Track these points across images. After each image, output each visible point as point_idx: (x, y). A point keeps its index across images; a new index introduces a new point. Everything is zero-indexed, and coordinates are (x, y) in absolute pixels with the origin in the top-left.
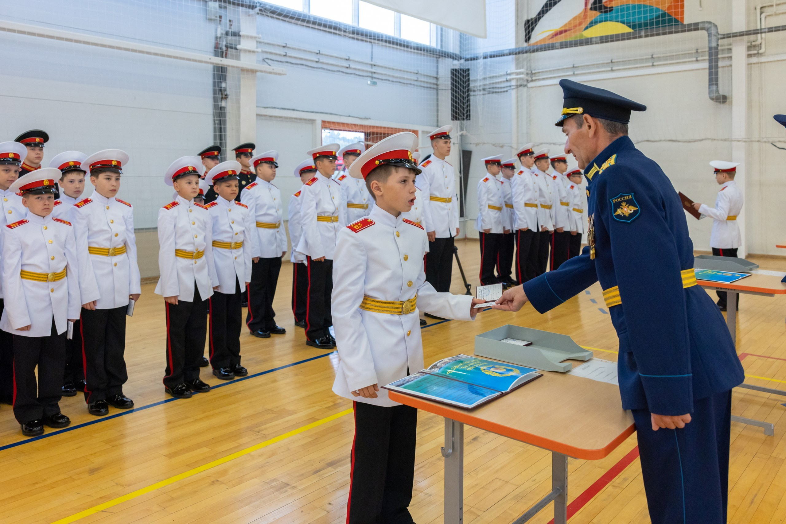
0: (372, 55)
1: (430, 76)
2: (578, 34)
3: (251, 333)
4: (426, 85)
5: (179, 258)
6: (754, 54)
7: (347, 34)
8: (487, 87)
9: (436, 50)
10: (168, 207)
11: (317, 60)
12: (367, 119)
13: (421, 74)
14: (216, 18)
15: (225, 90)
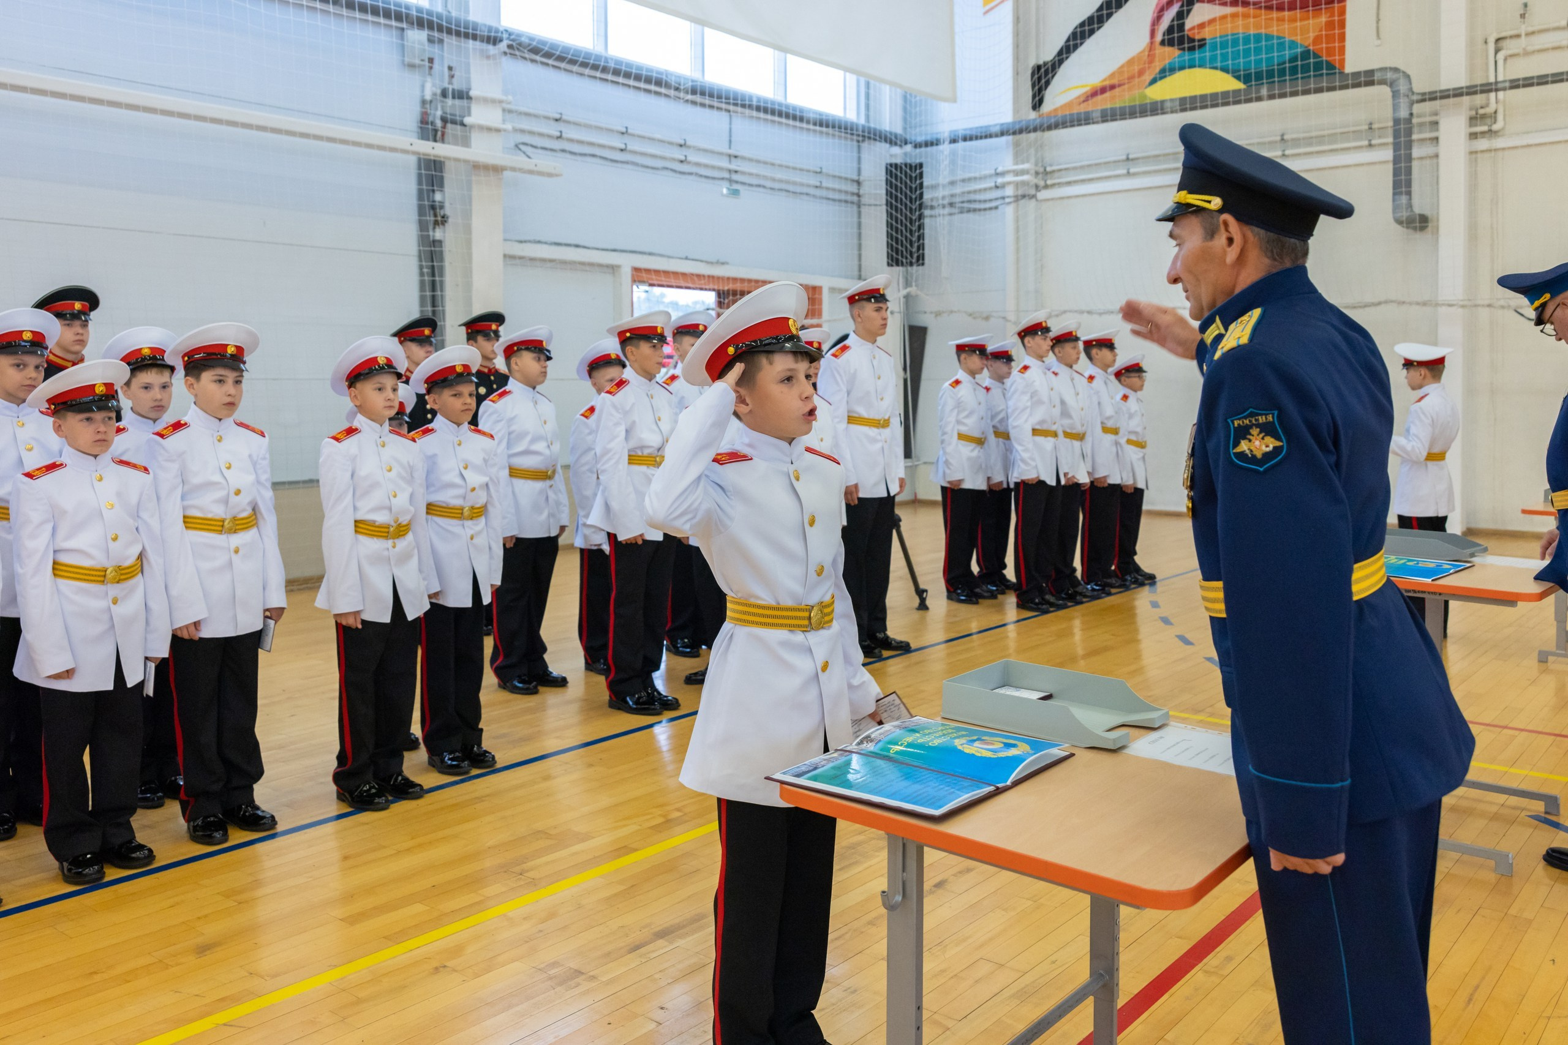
0: (730, 136)
1: (846, 179)
2: (1136, 92)
3: (500, 686)
4: (837, 196)
5: (361, 537)
6: (1483, 133)
7: (682, 95)
8: (957, 200)
9: (857, 125)
10: (338, 436)
11: (623, 147)
12: (723, 264)
13: (828, 175)
14: (422, 63)
15: (442, 207)
